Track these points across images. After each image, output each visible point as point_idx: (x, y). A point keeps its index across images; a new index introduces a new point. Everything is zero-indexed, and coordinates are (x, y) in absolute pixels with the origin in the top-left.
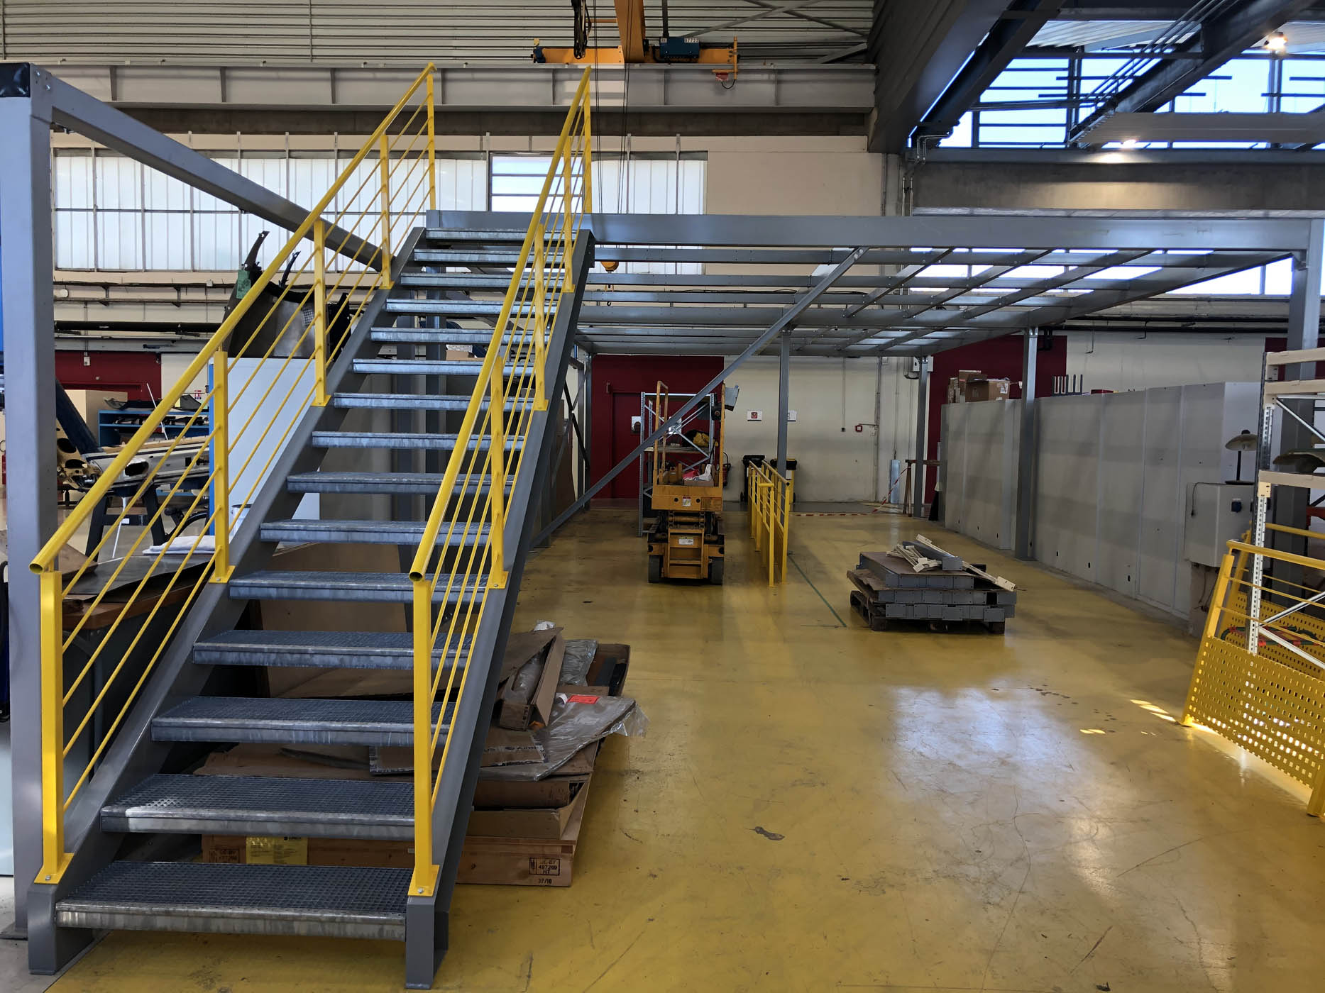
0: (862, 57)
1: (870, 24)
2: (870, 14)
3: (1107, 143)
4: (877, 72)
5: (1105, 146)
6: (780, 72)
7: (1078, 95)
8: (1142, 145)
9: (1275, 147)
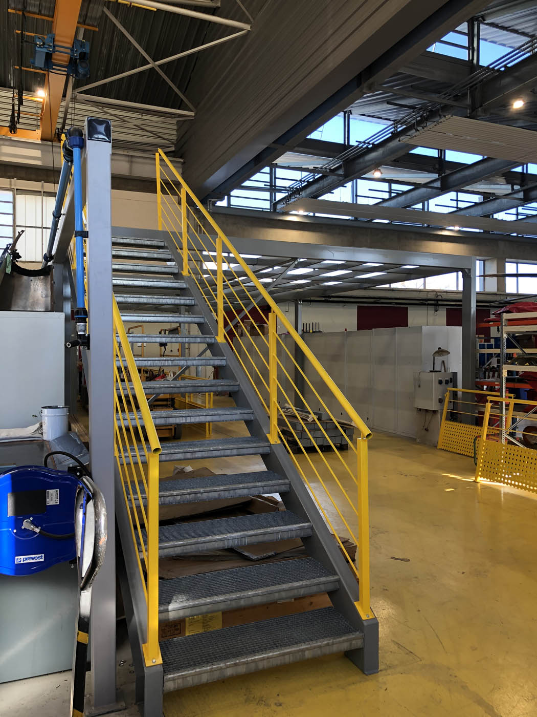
0: (172, 154)
1: (175, 138)
2: (175, 133)
3: (292, 211)
4: (183, 163)
5: (291, 213)
6: (132, 156)
7: (275, 186)
8: (306, 214)
9: (356, 219)
